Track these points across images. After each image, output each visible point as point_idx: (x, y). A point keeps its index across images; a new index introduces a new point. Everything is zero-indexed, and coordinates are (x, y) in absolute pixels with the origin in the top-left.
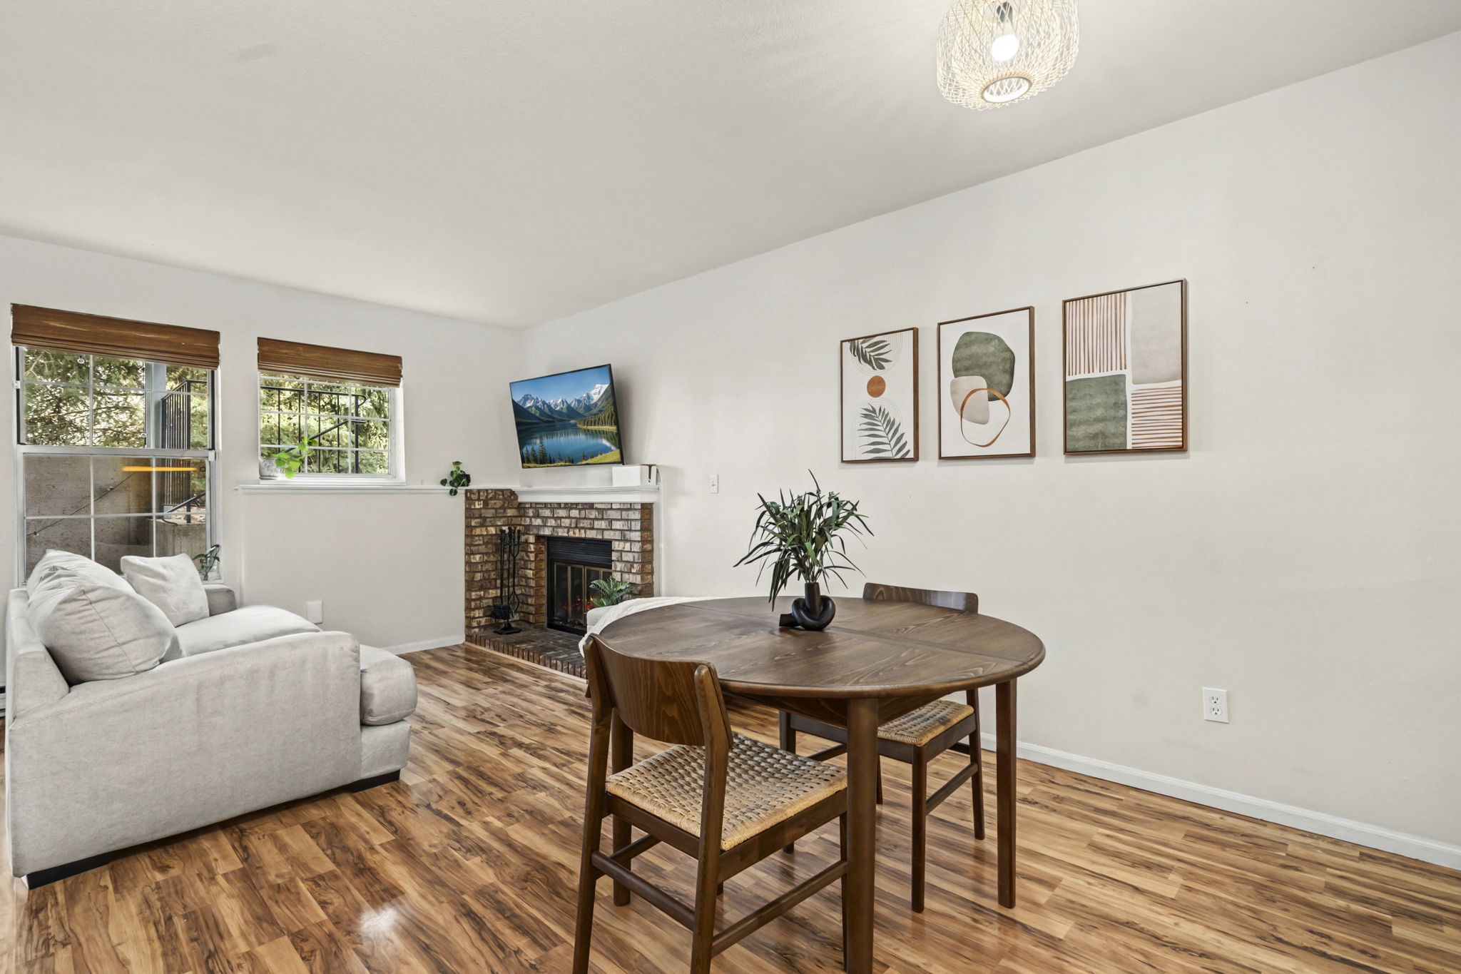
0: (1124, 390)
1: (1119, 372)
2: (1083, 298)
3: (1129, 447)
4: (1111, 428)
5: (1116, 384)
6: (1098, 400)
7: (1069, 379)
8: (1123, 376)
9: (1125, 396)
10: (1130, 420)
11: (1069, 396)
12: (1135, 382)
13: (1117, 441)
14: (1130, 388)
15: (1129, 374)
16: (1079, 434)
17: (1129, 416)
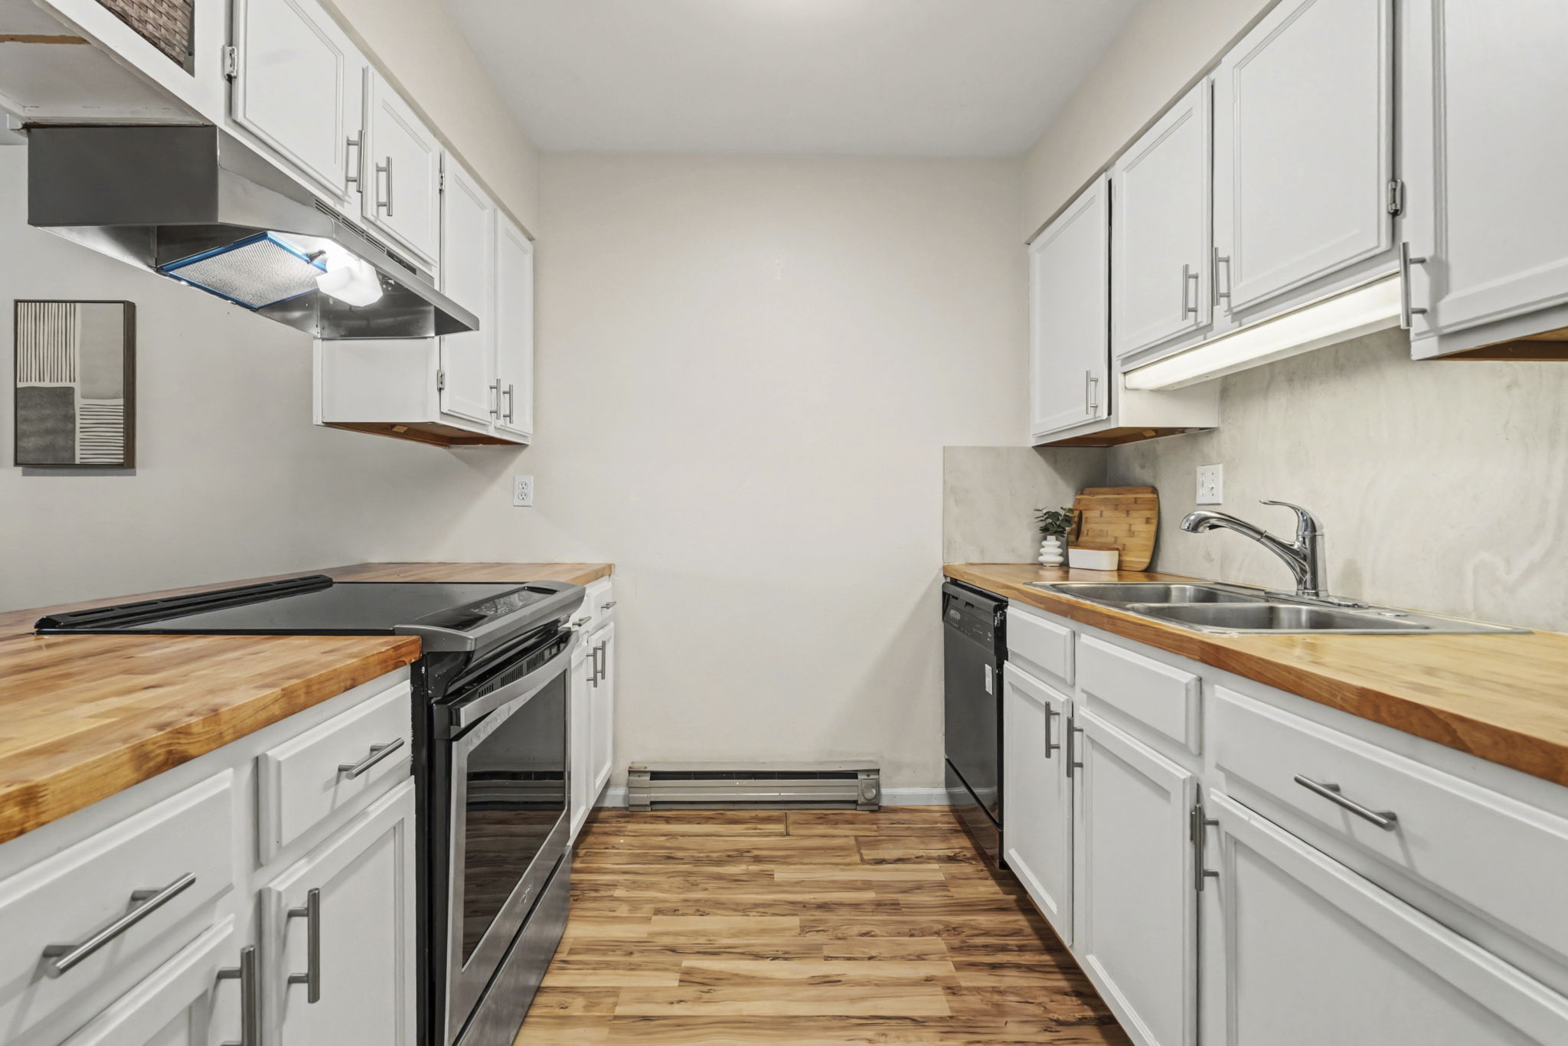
0: (72, 404)
1: (68, 384)
2: (35, 302)
3: (78, 461)
4: (60, 441)
5: (64, 396)
6: (47, 412)
7: (20, 385)
8: (72, 389)
9: (74, 409)
10: (78, 435)
11: (19, 405)
12: (83, 397)
13: (66, 455)
14: (79, 402)
15: (77, 386)
16: (30, 445)
17: (78, 430)
